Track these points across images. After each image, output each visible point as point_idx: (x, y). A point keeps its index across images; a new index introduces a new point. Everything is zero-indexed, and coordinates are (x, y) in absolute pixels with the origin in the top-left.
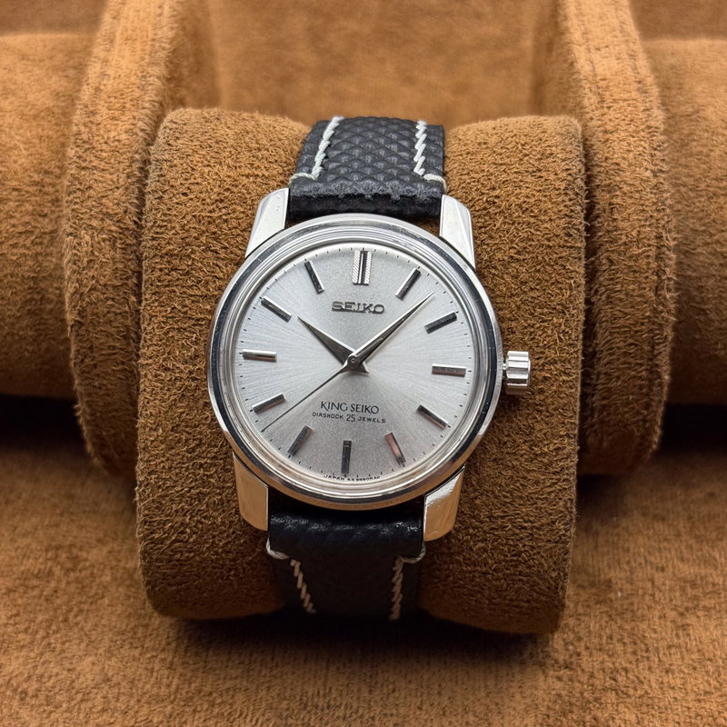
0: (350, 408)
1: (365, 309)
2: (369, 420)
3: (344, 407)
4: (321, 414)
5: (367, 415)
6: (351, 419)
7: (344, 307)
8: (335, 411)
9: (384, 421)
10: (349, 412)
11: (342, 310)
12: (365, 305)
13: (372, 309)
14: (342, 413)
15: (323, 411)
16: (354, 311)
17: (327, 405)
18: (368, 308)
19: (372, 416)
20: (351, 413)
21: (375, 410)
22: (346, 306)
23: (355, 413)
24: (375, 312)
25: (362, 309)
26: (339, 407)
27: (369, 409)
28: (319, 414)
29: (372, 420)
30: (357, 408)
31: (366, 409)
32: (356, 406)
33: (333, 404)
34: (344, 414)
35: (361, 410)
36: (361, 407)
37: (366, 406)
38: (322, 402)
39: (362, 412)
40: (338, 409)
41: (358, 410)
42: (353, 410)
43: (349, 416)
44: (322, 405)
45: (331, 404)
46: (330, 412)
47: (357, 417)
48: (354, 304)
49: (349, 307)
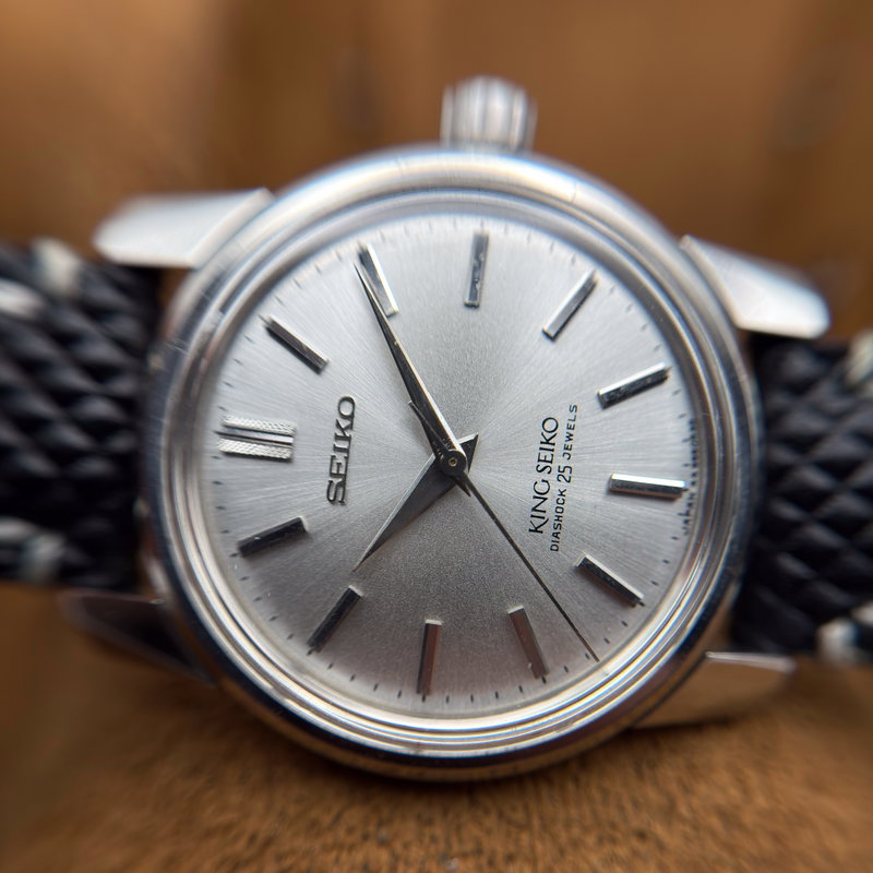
0: (544, 475)
1: (345, 438)
2: (569, 437)
3: (542, 487)
4: (556, 535)
5: (560, 440)
6: (567, 474)
7: (337, 481)
8: (549, 505)
9: (574, 408)
10: (552, 478)
11: (343, 485)
12: (336, 437)
13: (345, 423)
14: (554, 492)
15: (548, 529)
16: (347, 458)
17: (538, 522)
18: (343, 430)
19: (562, 432)
20: (555, 472)
21: (550, 425)
23: (554, 466)
24: (351, 417)
25: (343, 445)
26: (541, 496)
27: (548, 436)
28: (554, 539)
29: (570, 431)
30: (545, 461)
31: (547, 442)
32: (540, 463)
33: (534, 509)
34: (556, 487)
35: (549, 453)
36: (543, 453)
37: (542, 443)
38: (530, 530)
39: (553, 450)
40: (545, 499)
41: (549, 459)
42: (548, 469)
43: (560, 478)
44: (536, 531)
45: (535, 513)
46: (551, 515)
47: (563, 462)
48: (333, 458)
49: (338, 470)
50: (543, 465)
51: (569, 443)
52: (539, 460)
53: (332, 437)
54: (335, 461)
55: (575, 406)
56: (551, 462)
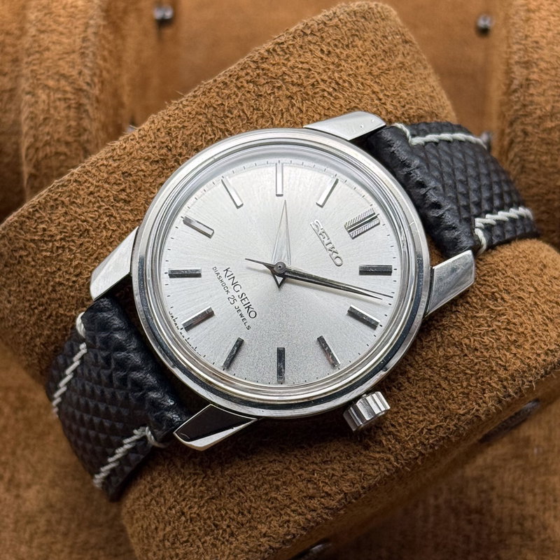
0: (240, 293)
2: (241, 315)
3: (237, 288)
4: (218, 274)
5: (244, 311)
6: (231, 301)
7: (320, 232)
8: (229, 283)
9: (248, 328)
10: (236, 295)
11: (317, 233)
12: (333, 247)
13: (335, 255)
14: (231, 290)
15: (222, 274)
16: (323, 242)
17: (229, 274)
19: (246, 316)
20: (237, 298)
21: (253, 314)
23: (239, 300)
24: (333, 259)
25: (329, 247)
26: (235, 284)
27: (250, 310)
28: (217, 272)
29: (243, 318)
30: (244, 299)
31: (248, 307)
33: (234, 277)
34: (232, 292)
35: (245, 303)
36: (247, 302)
37: (251, 305)
38: (229, 268)
39: (244, 305)
40: (233, 284)
41: (243, 301)
42: (240, 297)
43: (233, 297)
44: (227, 270)
45: (232, 276)
46: (225, 280)
47: (237, 304)
48: (328, 238)
49: (323, 236)
50: (244, 297)
51: (240, 313)
52: (246, 298)
53: (335, 246)
54: (326, 238)
56: (241, 300)
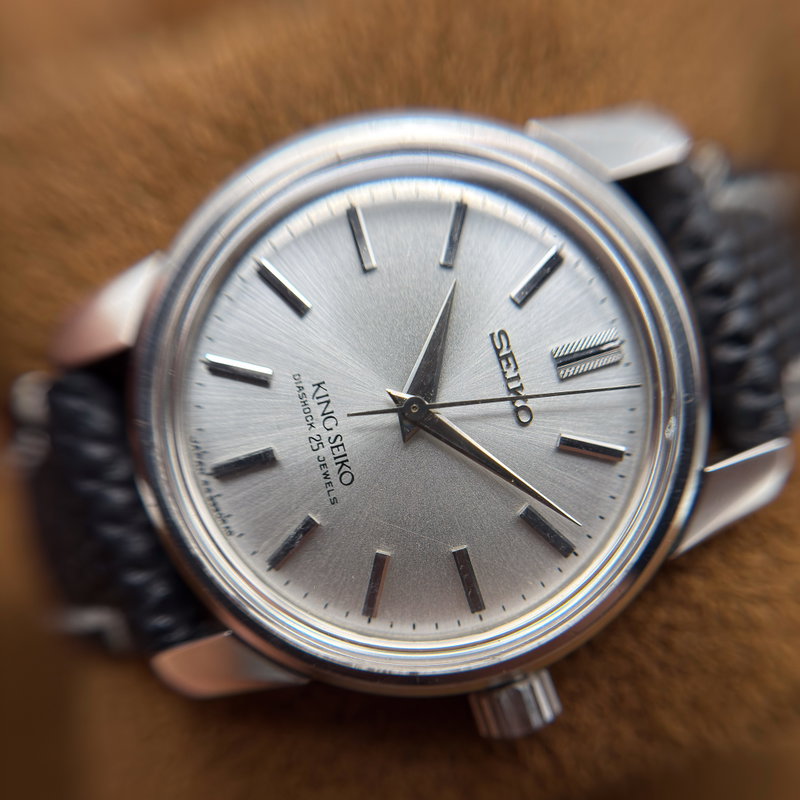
0: (332, 434)
1: (514, 391)
2: (326, 476)
3: (330, 423)
4: (301, 388)
5: (333, 469)
6: (314, 443)
8: (317, 411)
9: (334, 501)
10: (325, 435)
12: (521, 387)
13: (520, 402)
14: (319, 427)
15: (309, 390)
16: (504, 373)
17: (321, 392)
19: (334, 477)
20: (325, 440)
21: (347, 478)
22: (506, 357)
23: (328, 446)
25: (512, 385)
26: (327, 415)
27: (345, 469)
28: (300, 385)
29: (328, 481)
30: (337, 446)
31: (342, 462)
32: (340, 443)
33: (328, 402)
35: (338, 454)
36: (342, 452)
37: (347, 461)
38: (324, 383)
39: (335, 458)
40: (323, 414)
41: (335, 450)
42: (332, 441)
43: (318, 438)
44: (319, 385)
45: (326, 399)
46: (312, 403)
47: (322, 452)
48: (516, 368)
49: (508, 361)
50: (338, 442)
51: (325, 470)
52: (342, 445)
53: (525, 386)
55: (333, 504)
56: (332, 448)
